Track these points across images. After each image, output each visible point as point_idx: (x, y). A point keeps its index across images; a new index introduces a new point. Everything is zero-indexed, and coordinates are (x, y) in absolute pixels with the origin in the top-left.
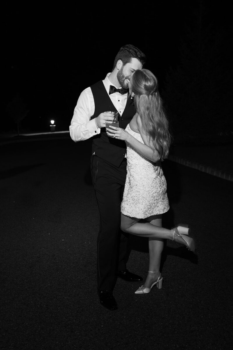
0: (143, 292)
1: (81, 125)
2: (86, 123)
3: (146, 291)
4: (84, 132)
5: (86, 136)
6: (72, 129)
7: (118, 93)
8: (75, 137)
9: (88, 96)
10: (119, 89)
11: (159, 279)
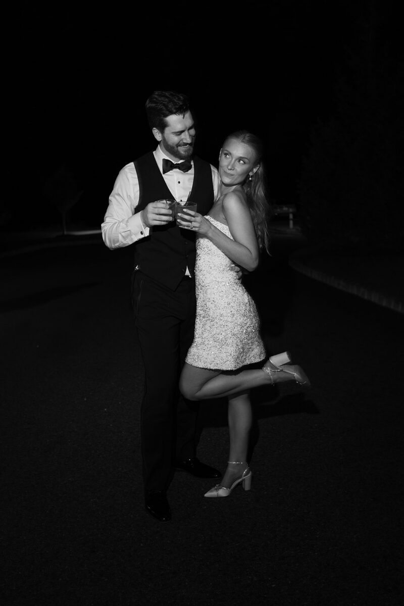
0: (217, 495)
1: (120, 222)
2: (127, 219)
3: (223, 492)
4: (123, 234)
5: (127, 240)
6: (106, 228)
7: (178, 170)
8: (110, 241)
9: (129, 175)
10: (178, 164)
11: (245, 475)
